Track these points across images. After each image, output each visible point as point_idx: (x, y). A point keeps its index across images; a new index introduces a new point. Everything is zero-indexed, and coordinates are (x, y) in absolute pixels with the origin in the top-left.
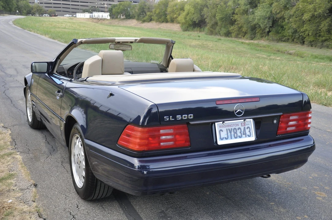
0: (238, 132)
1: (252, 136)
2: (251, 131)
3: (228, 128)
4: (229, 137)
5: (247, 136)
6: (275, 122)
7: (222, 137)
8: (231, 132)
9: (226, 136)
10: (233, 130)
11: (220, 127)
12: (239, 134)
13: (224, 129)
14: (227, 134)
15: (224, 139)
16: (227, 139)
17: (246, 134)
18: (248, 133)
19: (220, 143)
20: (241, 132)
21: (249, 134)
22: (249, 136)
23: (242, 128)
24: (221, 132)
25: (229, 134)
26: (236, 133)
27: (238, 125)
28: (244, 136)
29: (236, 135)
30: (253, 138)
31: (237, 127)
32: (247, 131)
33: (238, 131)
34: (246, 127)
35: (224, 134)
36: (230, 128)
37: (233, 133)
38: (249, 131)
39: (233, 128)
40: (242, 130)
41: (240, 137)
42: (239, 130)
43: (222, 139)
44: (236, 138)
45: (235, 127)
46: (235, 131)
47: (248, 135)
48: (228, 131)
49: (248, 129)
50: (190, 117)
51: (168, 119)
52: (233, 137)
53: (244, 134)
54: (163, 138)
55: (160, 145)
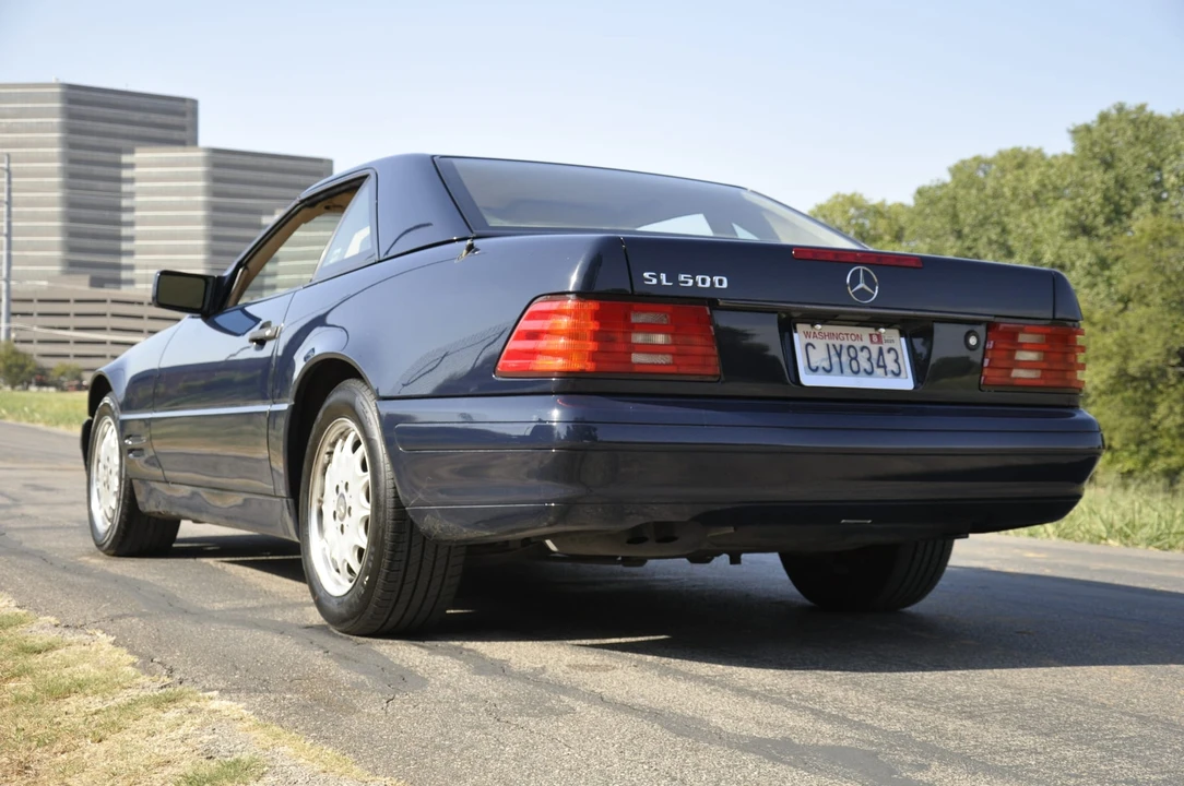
0: (863, 356)
1: (903, 375)
2: (900, 361)
3: (831, 342)
4: (836, 367)
5: (890, 375)
6: (973, 341)
7: (813, 365)
8: (839, 355)
9: (826, 364)
10: (844, 351)
11: (807, 336)
12: (865, 365)
13: (820, 344)
14: (830, 359)
15: (821, 371)
16: (828, 371)
17: (885, 367)
18: (891, 366)
19: (808, 379)
20: (869, 359)
21: (896, 370)
22: (897, 375)
23: (874, 349)
24: (810, 348)
25: (835, 359)
26: (855, 358)
27: (858, 337)
28: (881, 371)
29: (854, 363)
30: (906, 383)
31: (858, 344)
32: (889, 359)
33: (860, 354)
34: (885, 347)
35: (819, 356)
36: (838, 343)
37: (845, 358)
38: (896, 361)
39: (846, 343)
40: (875, 355)
41: (870, 373)
42: (865, 351)
43: (812, 370)
44: (856, 373)
45: (851, 343)
46: (853, 355)
47: (893, 372)
48: (833, 352)
49: (892, 355)
50: (717, 285)
51: (655, 281)
52: (847, 369)
53: (879, 366)
54: (638, 338)
55: (629, 362)
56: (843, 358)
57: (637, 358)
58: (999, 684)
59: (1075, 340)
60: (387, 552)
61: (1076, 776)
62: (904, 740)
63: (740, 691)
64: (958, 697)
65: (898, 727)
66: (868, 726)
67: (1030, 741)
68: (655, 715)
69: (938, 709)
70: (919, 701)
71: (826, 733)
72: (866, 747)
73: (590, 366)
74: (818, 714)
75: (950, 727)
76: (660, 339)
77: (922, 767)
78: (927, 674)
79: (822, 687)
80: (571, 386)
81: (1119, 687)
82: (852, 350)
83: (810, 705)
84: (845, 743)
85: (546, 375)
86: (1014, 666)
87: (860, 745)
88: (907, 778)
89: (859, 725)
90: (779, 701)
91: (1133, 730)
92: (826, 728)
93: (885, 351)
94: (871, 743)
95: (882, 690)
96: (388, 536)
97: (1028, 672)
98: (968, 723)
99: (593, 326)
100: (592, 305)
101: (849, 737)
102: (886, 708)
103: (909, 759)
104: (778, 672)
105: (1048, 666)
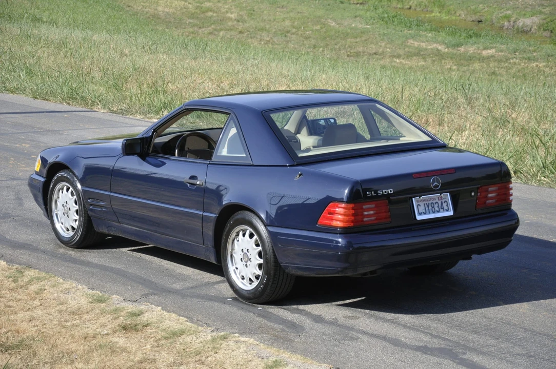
0: (436, 206)
1: (449, 210)
2: (448, 205)
4: (427, 212)
5: (445, 211)
6: (473, 194)
7: (420, 212)
8: (428, 207)
9: (424, 211)
10: (430, 205)
11: (418, 201)
12: (437, 209)
13: (422, 204)
14: (425, 209)
15: (423, 214)
16: (425, 213)
17: (443, 208)
18: (446, 208)
19: (419, 218)
20: (438, 207)
21: (447, 209)
22: (447, 210)
23: (440, 202)
24: (419, 206)
25: (427, 209)
26: (434, 207)
27: (435, 199)
28: (442, 210)
29: (433, 209)
30: (451, 213)
31: (434, 202)
32: (445, 205)
34: (443, 201)
35: (422, 209)
36: (427, 202)
37: (430, 207)
38: (447, 205)
39: (430, 202)
40: (440, 205)
41: (438, 212)
42: (437, 204)
43: (420, 214)
44: (434, 212)
45: (432, 202)
46: (433, 206)
48: (426, 206)
49: (446, 204)
50: (390, 192)
51: (370, 195)
52: (431, 212)
53: (441, 208)
54: (366, 213)
55: (363, 221)
56: (430, 208)
57: (365, 219)
58: (484, 316)
59: (509, 187)
60: (272, 277)
61: (504, 354)
62: (457, 344)
63: (405, 326)
64: (471, 324)
65: (456, 339)
66: (447, 339)
67: (493, 342)
68: (384, 338)
69: (466, 331)
70: (459, 327)
71: (436, 343)
72: (448, 348)
73: (352, 225)
74: (431, 335)
75: (470, 338)
76: (372, 212)
77: (465, 354)
78: (460, 313)
79: (429, 323)
80: (345, 231)
81: (521, 315)
82: (432, 205)
83: (427, 331)
84: (442, 346)
85: (337, 227)
86: (489, 307)
87: (446, 347)
88: (461, 358)
89: (444, 339)
90: (418, 330)
91: (522, 334)
92: (435, 341)
93: (443, 202)
94: (450, 346)
95: (447, 323)
96: (272, 272)
97: (493, 310)
98: (475, 336)
99: (353, 212)
100: (351, 206)
101: (443, 344)
102: (451, 331)
103: (461, 351)
104: (413, 316)
105: (500, 305)
